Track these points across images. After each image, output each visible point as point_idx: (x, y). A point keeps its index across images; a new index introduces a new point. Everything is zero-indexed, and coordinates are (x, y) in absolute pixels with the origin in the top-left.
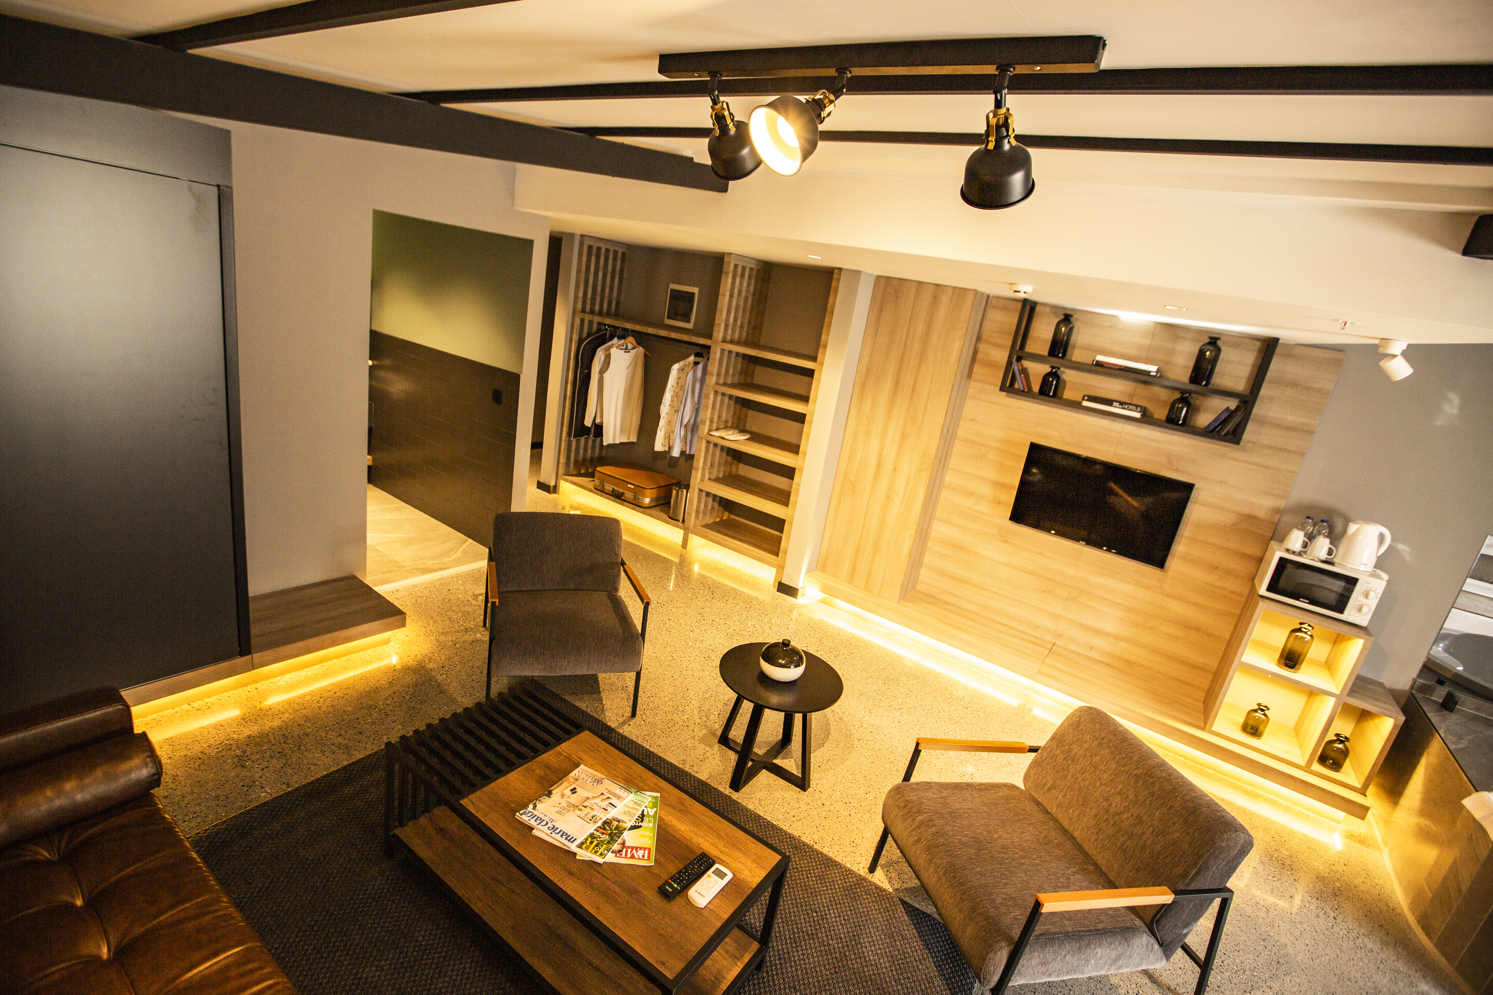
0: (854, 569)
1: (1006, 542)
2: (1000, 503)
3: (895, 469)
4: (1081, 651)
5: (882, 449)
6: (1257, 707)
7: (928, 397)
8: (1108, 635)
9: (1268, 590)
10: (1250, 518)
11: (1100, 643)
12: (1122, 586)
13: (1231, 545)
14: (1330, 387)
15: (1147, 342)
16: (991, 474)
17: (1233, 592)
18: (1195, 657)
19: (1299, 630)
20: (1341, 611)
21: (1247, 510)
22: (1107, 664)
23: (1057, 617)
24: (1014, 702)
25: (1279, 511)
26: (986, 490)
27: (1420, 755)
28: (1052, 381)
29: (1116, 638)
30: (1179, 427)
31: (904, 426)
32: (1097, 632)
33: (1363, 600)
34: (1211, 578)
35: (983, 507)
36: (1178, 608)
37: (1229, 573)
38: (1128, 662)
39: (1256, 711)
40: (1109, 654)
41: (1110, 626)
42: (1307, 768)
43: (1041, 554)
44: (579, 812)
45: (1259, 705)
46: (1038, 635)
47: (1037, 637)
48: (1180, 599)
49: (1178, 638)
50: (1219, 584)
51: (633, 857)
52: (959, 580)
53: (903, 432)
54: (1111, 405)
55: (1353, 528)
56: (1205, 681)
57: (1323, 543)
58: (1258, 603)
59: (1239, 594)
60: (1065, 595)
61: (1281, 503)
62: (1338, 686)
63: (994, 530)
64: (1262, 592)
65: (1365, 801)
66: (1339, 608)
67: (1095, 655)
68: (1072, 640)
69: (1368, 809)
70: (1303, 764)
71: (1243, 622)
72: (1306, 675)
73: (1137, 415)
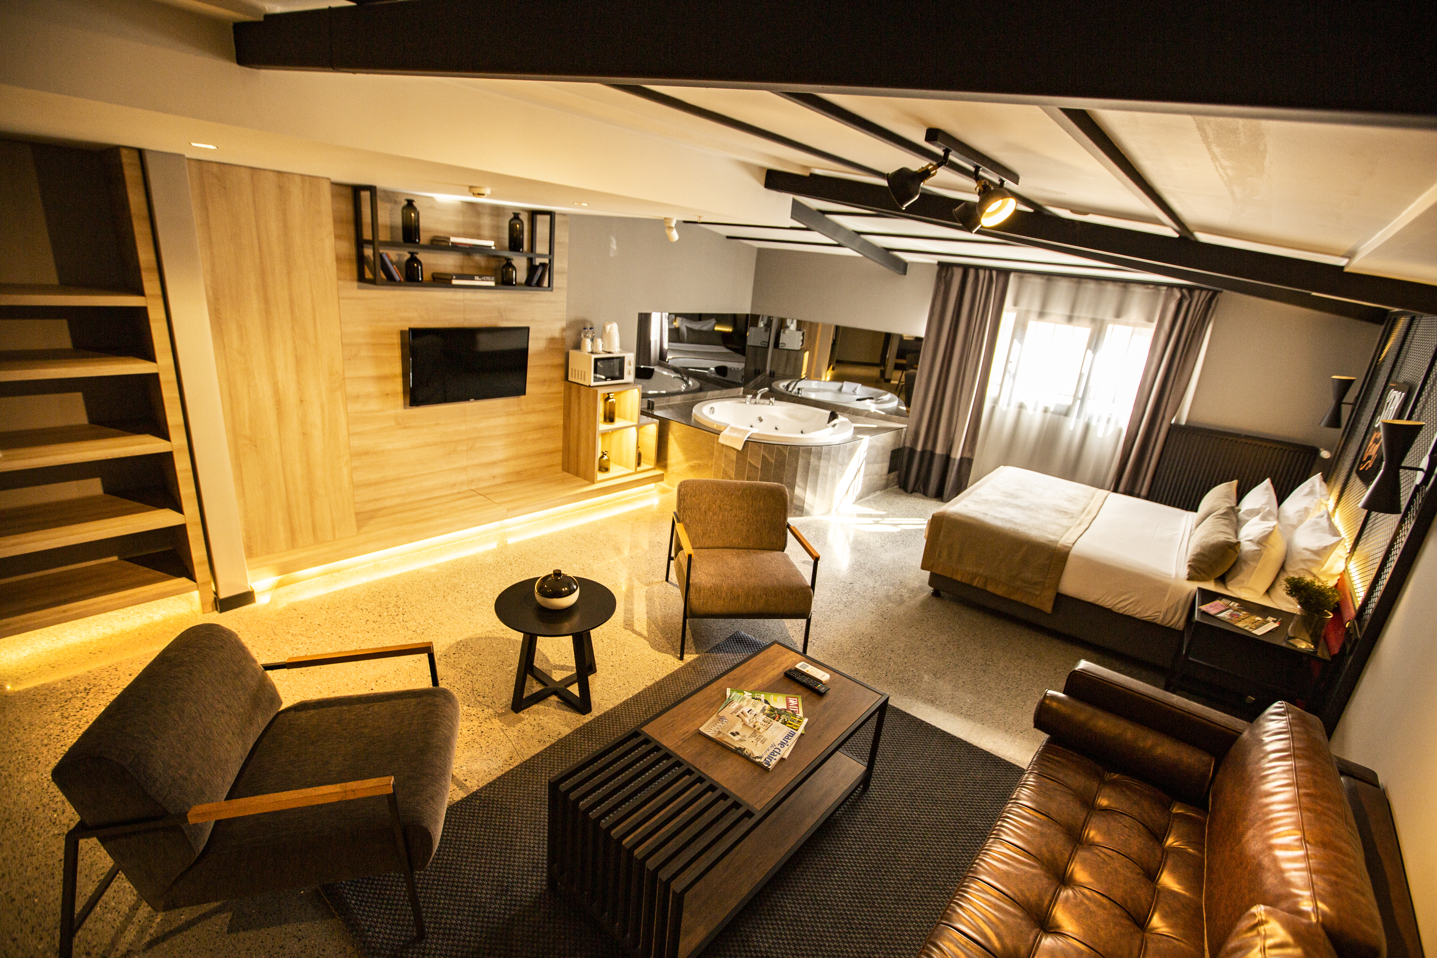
0: (292, 531)
1: (405, 428)
2: (387, 395)
3: (301, 401)
4: (487, 484)
5: (275, 384)
6: (603, 454)
7: (314, 309)
8: (501, 461)
9: (595, 381)
10: (552, 340)
11: (498, 470)
12: (500, 421)
13: (548, 362)
15: (461, 219)
16: (370, 371)
17: (556, 393)
18: (550, 446)
19: (609, 398)
20: (622, 378)
21: (549, 335)
22: (509, 482)
23: (465, 468)
24: (493, 546)
25: (563, 330)
26: (371, 388)
27: (667, 435)
28: (417, 267)
29: (506, 460)
30: (513, 287)
31: (295, 348)
32: (494, 463)
33: (630, 367)
34: (545, 389)
35: (373, 405)
36: (534, 419)
37: (552, 381)
38: (518, 473)
39: (602, 457)
40: (506, 474)
41: (502, 455)
42: (636, 472)
43: (437, 424)
45: (603, 452)
48: (533, 412)
49: (539, 439)
50: (549, 391)
52: (377, 483)
53: (296, 356)
54: (473, 279)
55: (608, 327)
56: (559, 458)
57: (599, 342)
58: (597, 391)
59: (560, 393)
60: (465, 448)
61: (564, 324)
62: (631, 420)
63: (393, 423)
64: (593, 384)
65: (658, 472)
66: (622, 377)
67: (499, 481)
68: (480, 479)
69: (663, 475)
70: (633, 471)
71: (579, 410)
72: (618, 423)
73: (493, 284)
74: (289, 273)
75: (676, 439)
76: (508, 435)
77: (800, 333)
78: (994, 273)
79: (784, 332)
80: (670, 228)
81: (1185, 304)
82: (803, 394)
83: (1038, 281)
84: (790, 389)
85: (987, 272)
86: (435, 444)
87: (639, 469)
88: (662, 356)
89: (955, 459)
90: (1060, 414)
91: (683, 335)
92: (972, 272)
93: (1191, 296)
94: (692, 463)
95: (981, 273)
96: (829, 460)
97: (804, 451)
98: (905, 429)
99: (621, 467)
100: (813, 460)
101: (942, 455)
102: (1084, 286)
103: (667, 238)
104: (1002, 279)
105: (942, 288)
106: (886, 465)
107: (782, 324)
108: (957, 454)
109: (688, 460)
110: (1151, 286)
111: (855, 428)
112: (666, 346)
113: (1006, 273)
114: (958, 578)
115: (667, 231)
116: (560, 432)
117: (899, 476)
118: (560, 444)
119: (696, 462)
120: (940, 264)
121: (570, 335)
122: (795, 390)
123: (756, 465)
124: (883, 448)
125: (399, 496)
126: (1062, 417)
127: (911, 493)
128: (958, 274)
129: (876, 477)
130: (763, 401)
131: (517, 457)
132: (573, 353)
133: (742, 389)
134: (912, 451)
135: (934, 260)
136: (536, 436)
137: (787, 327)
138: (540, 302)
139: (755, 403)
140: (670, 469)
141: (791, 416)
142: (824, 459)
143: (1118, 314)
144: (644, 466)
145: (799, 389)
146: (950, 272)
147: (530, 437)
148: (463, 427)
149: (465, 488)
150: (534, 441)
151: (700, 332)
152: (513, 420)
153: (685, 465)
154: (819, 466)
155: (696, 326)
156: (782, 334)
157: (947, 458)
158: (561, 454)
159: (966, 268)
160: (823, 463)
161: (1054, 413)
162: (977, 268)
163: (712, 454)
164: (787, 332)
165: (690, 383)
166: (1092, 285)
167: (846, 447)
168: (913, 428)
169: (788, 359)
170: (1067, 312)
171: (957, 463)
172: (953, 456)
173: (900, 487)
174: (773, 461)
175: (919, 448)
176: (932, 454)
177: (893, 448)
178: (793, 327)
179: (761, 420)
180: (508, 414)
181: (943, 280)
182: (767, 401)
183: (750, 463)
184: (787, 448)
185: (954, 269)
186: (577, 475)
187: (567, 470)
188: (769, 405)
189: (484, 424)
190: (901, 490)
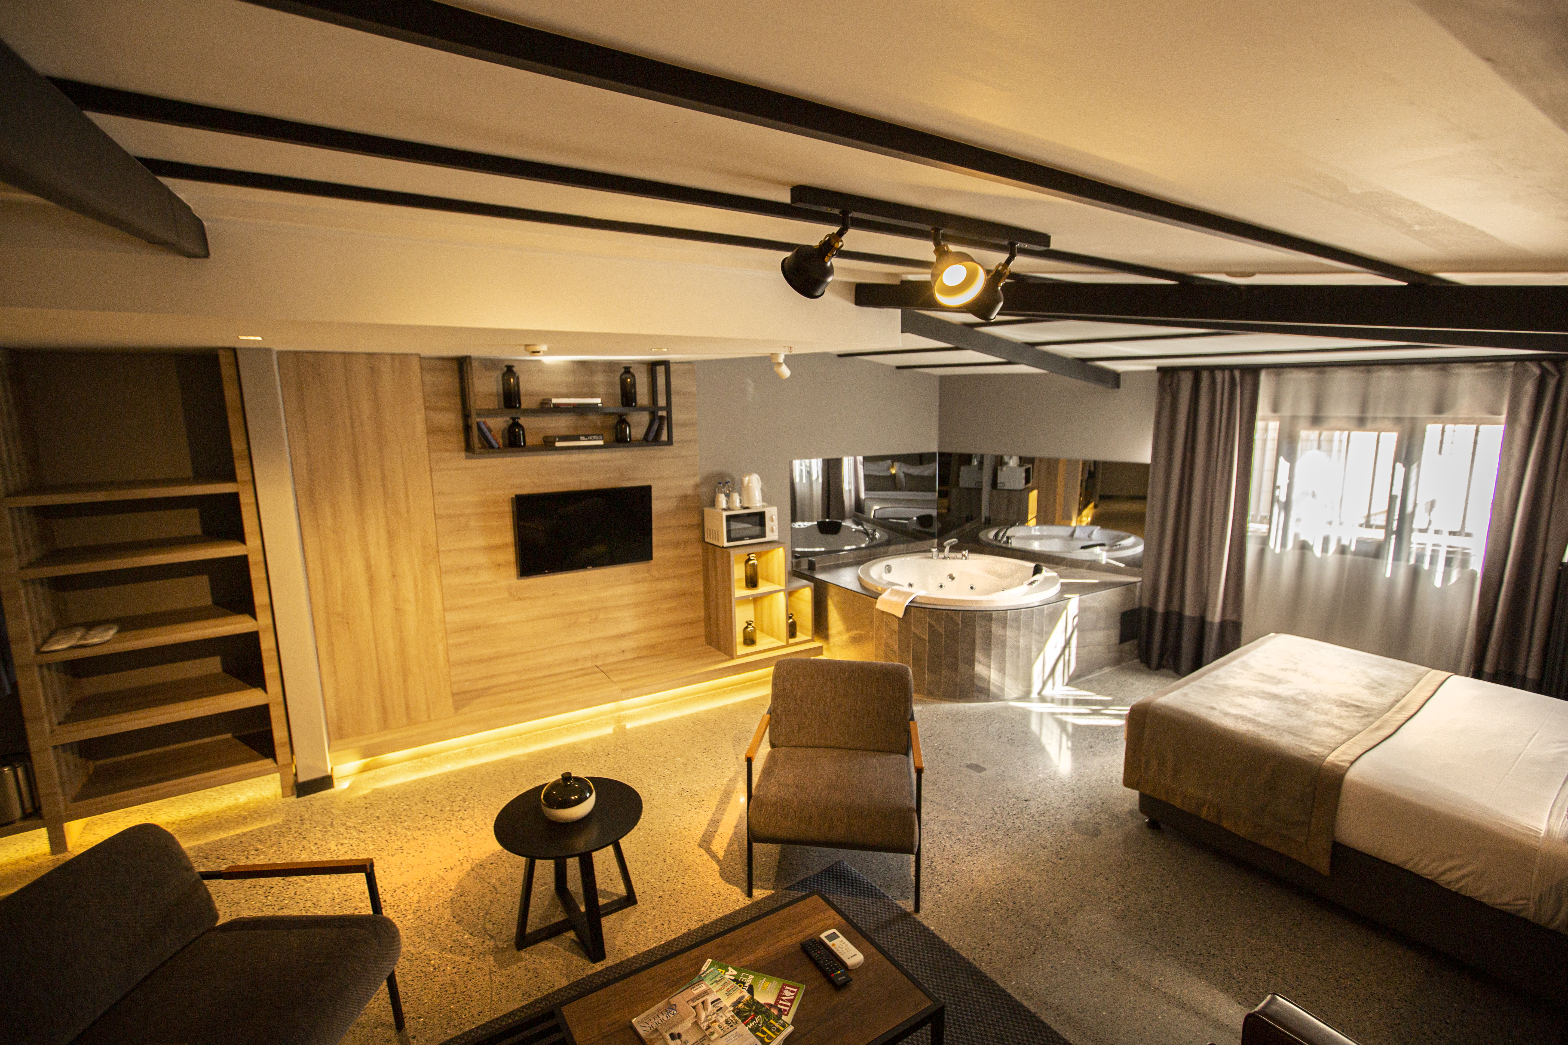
0: (385, 711)
1: (519, 599)
2: (499, 565)
3: (394, 576)
4: (616, 659)
6: (746, 625)
7: (406, 483)
8: (631, 633)
9: (728, 542)
10: (684, 498)
11: (627, 644)
12: (627, 589)
13: (682, 522)
14: (695, 390)
16: (480, 541)
17: (694, 556)
18: (690, 616)
19: (749, 560)
20: (765, 536)
21: (681, 493)
22: (640, 657)
23: (588, 642)
24: (607, 731)
25: (697, 486)
26: (482, 559)
28: (519, 432)
29: (637, 632)
31: (387, 524)
32: (623, 636)
33: (773, 523)
34: (679, 552)
35: (485, 576)
36: (667, 586)
37: (687, 543)
38: (652, 647)
39: (747, 627)
40: (637, 648)
41: (632, 626)
42: (788, 645)
43: (554, 595)
44: (715, 1036)
45: (747, 622)
46: (582, 667)
49: (675, 608)
50: (684, 554)
51: (791, 1001)
52: (490, 659)
53: (388, 530)
54: (579, 440)
55: (747, 480)
56: (701, 629)
57: (736, 497)
58: (729, 553)
59: (697, 555)
60: (587, 620)
61: (698, 480)
62: (779, 584)
63: (506, 595)
64: (726, 544)
65: (817, 644)
66: (763, 534)
67: (629, 656)
68: (607, 654)
69: (821, 647)
70: (784, 644)
71: (716, 572)
72: (763, 587)
73: (601, 443)
74: (381, 449)
75: (835, 606)
76: (636, 605)
77: (1023, 469)
78: (1237, 374)
79: (1001, 470)
80: (781, 363)
81: (1551, 383)
82: (1015, 544)
83: (1304, 375)
84: (999, 538)
85: (1227, 373)
86: (554, 616)
87: (791, 641)
88: (859, 506)
89: (1212, 623)
90: (1366, 555)
91: (901, 483)
92: (1205, 376)
93: (1559, 370)
94: (853, 633)
95: (1218, 375)
96: (1018, 629)
97: (981, 617)
98: (1139, 584)
99: (773, 639)
100: (996, 629)
101: (1194, 618)
103: (778, 376)
104: (1249, 379)
105: (1168, 400)
106: (1115, 632)
107: (1000, 462)
108: (1216, 616)
109: (848, 630)
110: (1488, 364)
111: (1062, 584)
112: (863, 496)
113: (1254, 371)
114: (1177, 803)
115: (777, 368)
116: (702, 600)
117: (1139, 645)
118: (701, 613)
119: (856, 632)
120: (1160, 369)
121: (705, 491)
122: (1005, 539)
123: (923, 636)
124: (1107, 610)
125: (515, 672)
126: (1371, 560)
128: (1186, 381)
129: (1099, 648)
130: (953, 555)
131: (651, 629)
132: (707, 510)
133: (936, 540)
134: (1152, 612)
135: (1150, 366)
136: (674, 604)
137: (1006, 463)
139: (944, 558)
140: (830, 640)
141: (990, 572)
142: (1011, 627)
143: (1440, 409)
144: (800, 637)
145: (1008, 538)
146: (1176, 378)
147: (664, 606)
148: (584, 597)
149: (589, 664)
150: (670, 610)
151: (919, 478)
152: (642, 588)
153: (846, 637)
154: (1005, 636)
155: (915, 471)
156: (999, 473)
157: (1202, 622)
158: (703, 624)
159: (1197, 371)
160: (1010, 632)
161: (1355, 553)
162: (1212, 369)
163: (872, 622)
164: (1005, 469)
165: (877, 535)
166: (1386, 375)
167: (1043, 610)
168: (1149, 582)
169: (1009, 501)
170: (1354, 415)
171: (1216, 629)
172: (1209, 619)
173: (1142, 662)
174: (942, 631)
175: (1160, 608)
176: (1181, 616)
177: (1123, 609)
178: (1013, 462)
179: (952, 577)
180: (637, 581)
181: (1168, 389)
182: (959, 555)
183: (914, 634)
184: (959, 614)
185: (1180, 373)
186: (719, 649)
187: (709, 642)
188: (962, 559)
189: (608, 593)
190: (1142, 666)
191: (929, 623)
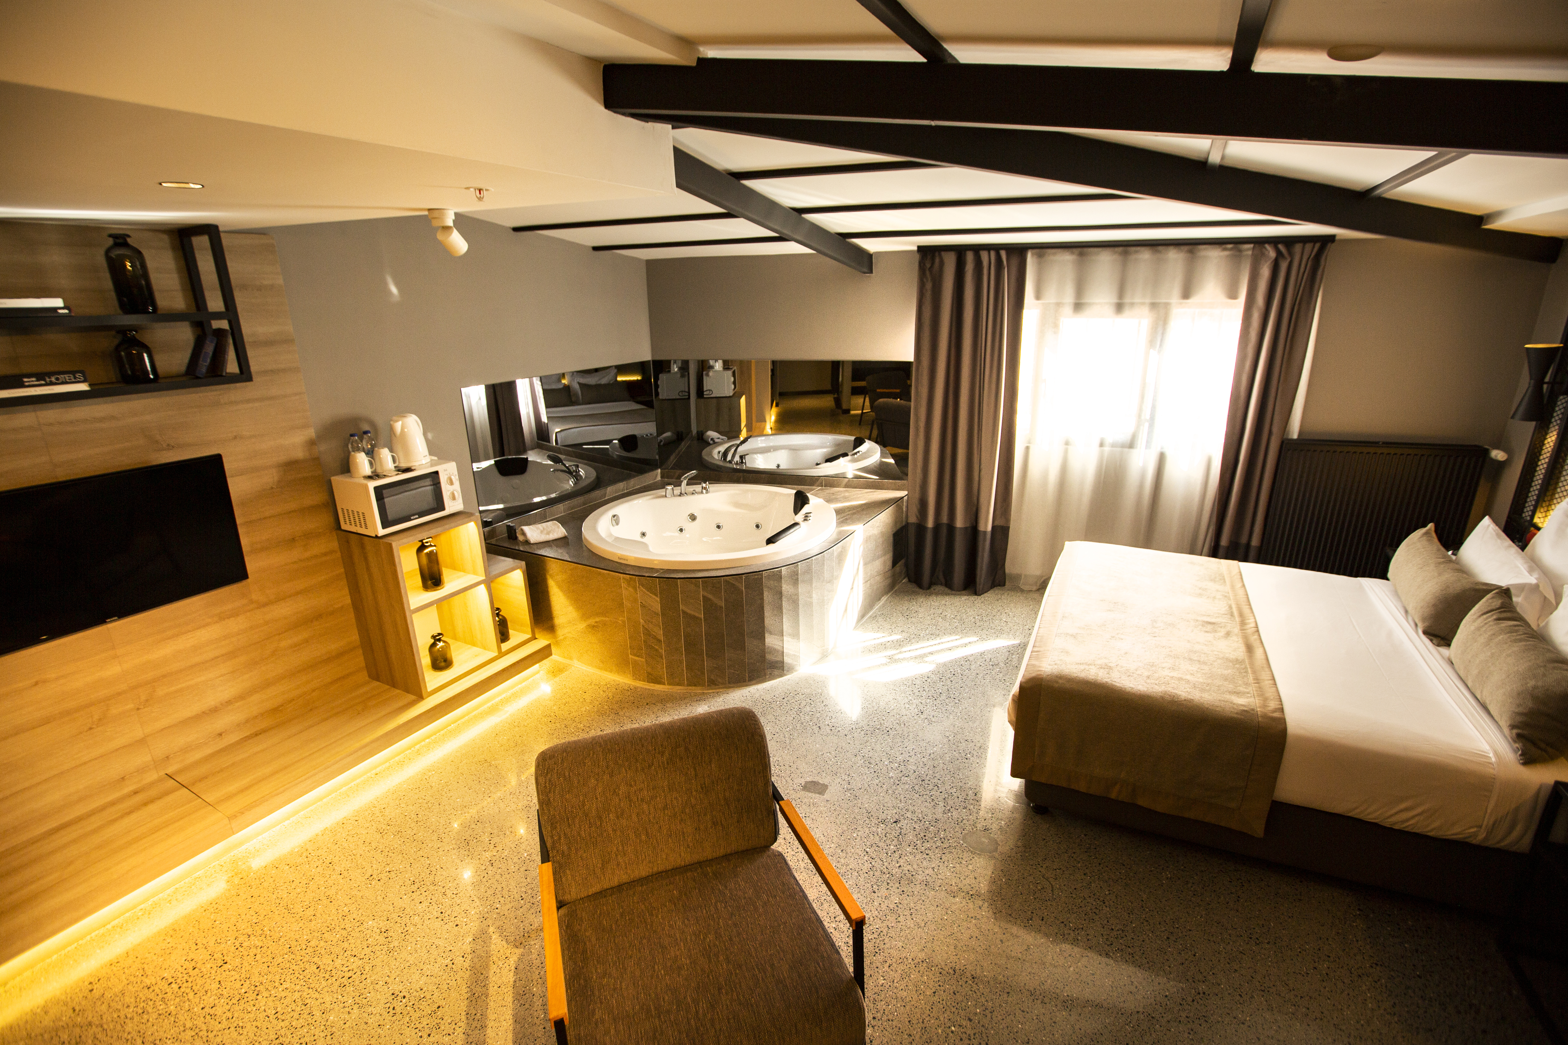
4: (209, 751)
6: (433, 641)
8: (229, 702)
9: (384, 527)
10: (290, 465)
11: (226, 720)
12: (204, 635)
13: (293, 506)
14: (280, 281)
17: (325, 554)
18: (334, 646)
19: (424, 547)
20: (442, 508)
21: (283, 458)
22: (256, 734)
23: (142, 742)
24: (218, 889)
25: (312, 443)
27: (544, 582)
29: (241, 697)
30: (152, 385)
32: (214, 711)
33: (451, 488)
34: (296, 554)
36: (284, 610)
37: (308, 536)
38: (275, 710)
39: (433, 645)
40: (247, 721)
41: (226, 691)
42: (501, 654)
43: (36, 683)
45: (433, 637)
46: (132, 788)
47: (136, 793)
48: (281, 598)
49: (306, 641)
50: (308, 554)
54: (22, 385)
55: (398, 426)
56: (358, 660)
57: (385, 454)
58: (390, 545)
59: (332, 552)
60: (130, 706)
61: (311, 433)
62: (475, 573)
64: (381, 532)
65: (541, 642)
66: (440, 505)
67: (233, 738)
68: (186, 749)
69: (549, 646)
70: (496, 654)
71: (370, 575)
72: (452, 582)
73: (83, 387)
75: (560, 585)
76: (231, 655)
77: (730, 373)
78: (1003, 254)
79: (707, 375)
80: (447, 228)
81: (1284, 266)
82: (748, 464)
83: (1067, 257)
84: (729, 458)
85: (993, 253)
87: (505, 646)
89: (985, 532)
90: (1123, 446)
91: (576, 395)
92: (970, 256)
93: (1291, 254)
94: (592, 621)
95: (984, 255)
96: (810, 581)
98: (906, 498)
99: (475, 650)
100: (786, 587)
101: (966, 528)
102: (1133, 257)
103: (446, 251)
104: (1015, 261)
105: (929, 286)
106: (889, 557)
107: (704, 366)
108: (987, 524)
109: (585, 616)
110: (1230, 246)
111: (837, 512)
112: (544, 419)
113: (1019, 251)
115: (440, 236)
116: (351, 615)
117: (906, 565)
118: (354, 637)
120: (922, 249)
121: (328, 450)
122: (737, 458)
123: (697, 615)
124: (883, 534)
126: (1126, 450)
127: (929, 588)
128: (950, 262)
129: (878, 578)
130: (691, 488)
131: (267, 684)
132: (338, 481)
133: (659, 470)
134: (921, 528)
135: (910, 244)
137: (712, 367)
138: (248, 401)
139: (681, 495)
140: (560, 632)
141: (737, 505)
142: (803, 581)
143: (1186, 294)
144: (516, 636)
145: (741, 457)
146: (937, 260)
147: (284, 644)
148: (113, 670)
149: (152, 776)
150: (296, 647)
151: (598, 386)
152: (235, 625)
153: (582, 626)
154: (797, 595)
156: (705, 377)
157: (974, 532)
158: (360, 651)
159: (960, 250)
160: (802, 588)
161: (1113, 445)
162: (977, 249)
163: (621, 605)
164: (711, 374)
165: (582, 473)
166: (1145, 255)
168: (917, 495)
169: (719, 409)
170: (1114, 300)
171: (989, 536)
172: (981, 528)
173: (910, 581)
174: (722, 604)
175: (930, 524)
176: (951, 528)
177: (895, 530)
178: (718, 366)
179: (693, 518)
180: (222, 617)
181: (928, 273)
182: (698, 488)
183: (684, 612)
184: (741, 578)
185: (943, 253)
186: (394, 684)
187: (375, 676)
188: (702, 492)
189: (167, 650)
190: (913, 587)
191: (704, 597)
